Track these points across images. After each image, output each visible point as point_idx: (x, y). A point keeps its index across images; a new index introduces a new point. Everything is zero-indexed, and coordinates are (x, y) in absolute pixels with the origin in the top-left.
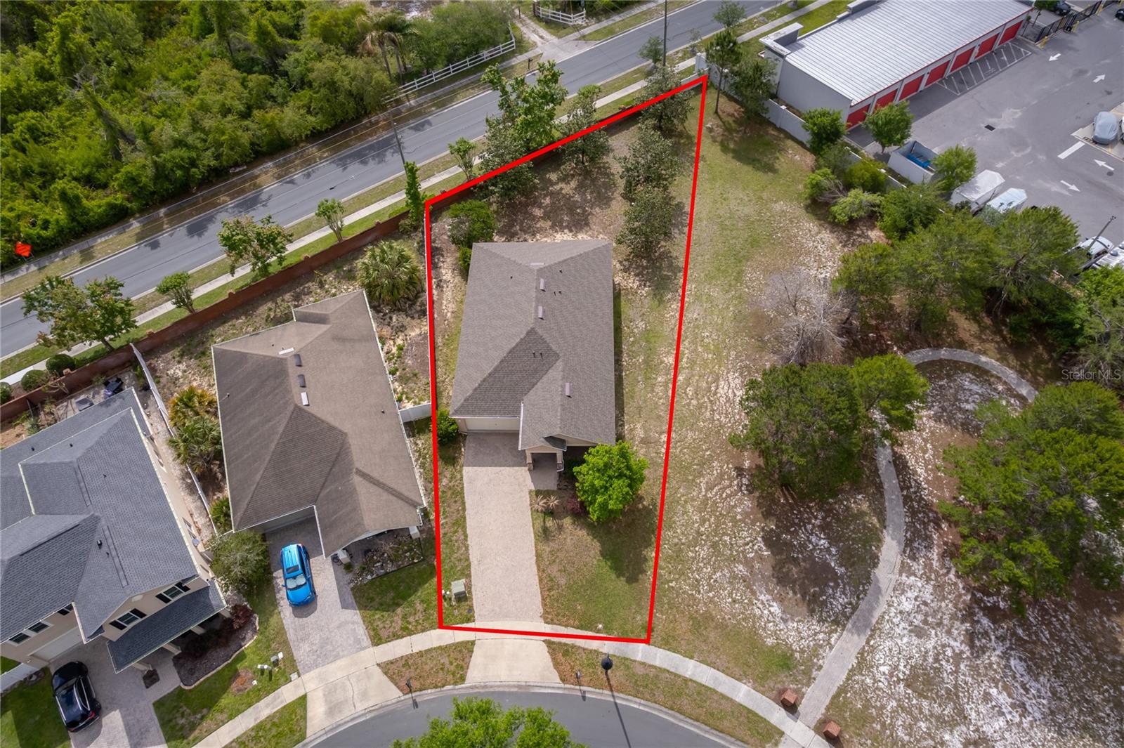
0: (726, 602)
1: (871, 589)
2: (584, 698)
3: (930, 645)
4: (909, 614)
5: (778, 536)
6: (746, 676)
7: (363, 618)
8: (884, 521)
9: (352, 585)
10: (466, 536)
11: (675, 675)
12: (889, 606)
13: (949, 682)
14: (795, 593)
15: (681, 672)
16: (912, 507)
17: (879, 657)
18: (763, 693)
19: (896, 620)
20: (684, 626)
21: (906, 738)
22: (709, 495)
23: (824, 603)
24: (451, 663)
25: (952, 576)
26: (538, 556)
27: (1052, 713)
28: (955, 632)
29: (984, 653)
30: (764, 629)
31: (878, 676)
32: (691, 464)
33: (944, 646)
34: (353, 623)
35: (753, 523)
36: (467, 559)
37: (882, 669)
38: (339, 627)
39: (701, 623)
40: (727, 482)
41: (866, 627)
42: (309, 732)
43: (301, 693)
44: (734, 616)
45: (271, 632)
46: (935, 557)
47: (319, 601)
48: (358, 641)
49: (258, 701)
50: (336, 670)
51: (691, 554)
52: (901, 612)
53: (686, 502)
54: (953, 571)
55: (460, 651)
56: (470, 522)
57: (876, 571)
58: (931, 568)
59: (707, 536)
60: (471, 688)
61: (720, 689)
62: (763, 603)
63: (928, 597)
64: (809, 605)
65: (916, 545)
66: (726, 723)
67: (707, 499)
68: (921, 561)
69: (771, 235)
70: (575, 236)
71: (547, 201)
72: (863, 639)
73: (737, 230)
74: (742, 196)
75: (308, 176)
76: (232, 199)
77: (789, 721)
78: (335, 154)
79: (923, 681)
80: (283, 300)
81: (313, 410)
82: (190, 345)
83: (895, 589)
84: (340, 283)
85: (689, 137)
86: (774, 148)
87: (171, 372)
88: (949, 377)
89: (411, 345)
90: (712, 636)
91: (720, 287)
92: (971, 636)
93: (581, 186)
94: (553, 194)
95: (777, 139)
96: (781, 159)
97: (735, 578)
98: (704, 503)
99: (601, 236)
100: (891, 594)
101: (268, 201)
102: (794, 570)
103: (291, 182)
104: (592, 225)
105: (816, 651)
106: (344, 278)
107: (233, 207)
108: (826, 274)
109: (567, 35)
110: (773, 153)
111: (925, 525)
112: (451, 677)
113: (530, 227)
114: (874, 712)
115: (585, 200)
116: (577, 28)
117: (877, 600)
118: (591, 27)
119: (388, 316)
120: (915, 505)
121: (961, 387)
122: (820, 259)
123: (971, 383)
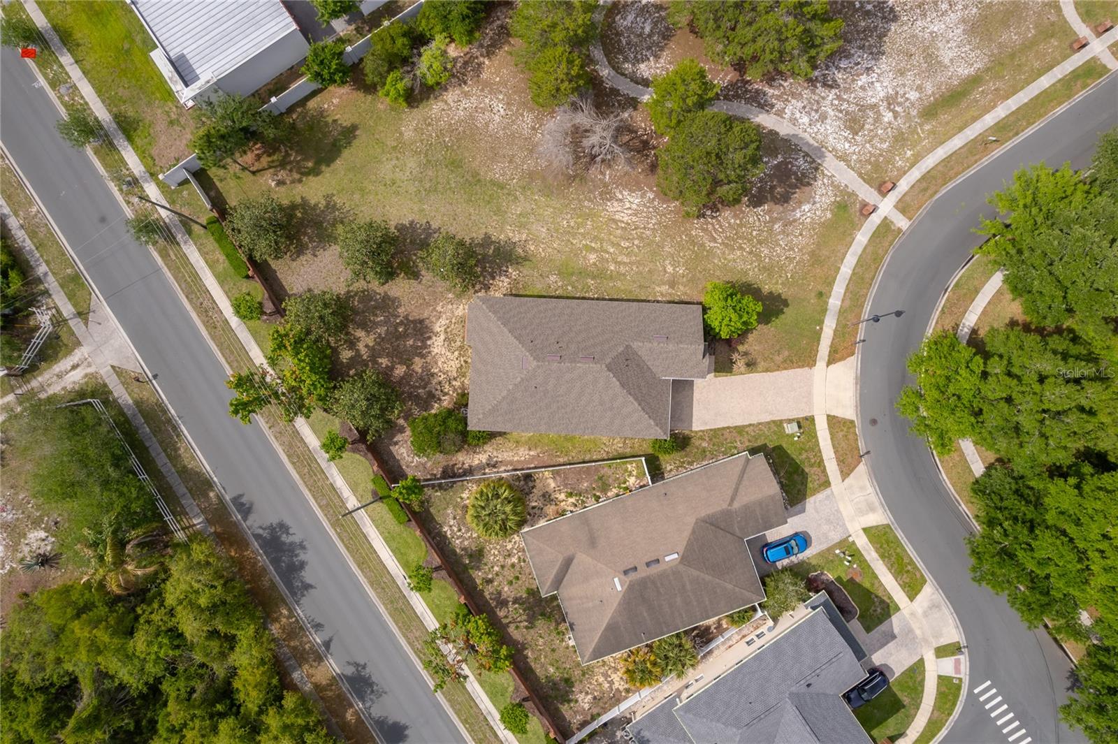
0: (801, 240)
1: (794, 141)
2: (864, 341)
3: (832, 113)
4: (811, 120)
5: (753, 196)
6: (851, 234)
7: (812, 496)
9: (789, 507)
10: (750, 425)
11: (850, 280)
12: (806, 131)
13: (852, 108)
14: (795, 193)
15: (848, 276)
16: (733, 96)
17: (839, 147)
18: (862, 225)
19: (816, 130)
20: (818, 272)
21: (887, 144)
22: (720, 241)
23: (803, 174)
24: (842, 430)
25: (785, 84)
26: (767, 370)
27: (871, 53)
28: (823, 94)
29: (836, 81)
30: (821, 218)
31: (851, 150)
32: (693, 251)
33: (832, 104)
34: (815, 503)
35: (744, 212)
36: (768, 423)
37: (847, 147)
38: (818, 512)
39: (816, 259)
40: (710, 226)
41: (820, 150)
42: (885, 522)
43: (862, 532)
44: (812, 236)
45: (821, 562)
46: (772, 91)
47: (800, 530)
48: (828, 497)
49: (866, 561)
50: (847, 510)
51: (767, 260)
52: (810, 125)
53: (725, 259)
54: (782, 82)
55: (834, 424)
56: (739, 423)
57: (781, 134)
58: (779, 96)
59: (753, 247)
60: (857, 416)
61: (860, 252)
62: (802, 215)
63: (800, 105)
64: (804, 185)
65: (762, 101)
66: (880, 251)
67: (723, 243)
68: (774, 101)
69: (447, 147)
70: (437, 334)
71: (384, 361)
72: (827, 154)
73: (437, 177)
74: (389, 166)
75: (318, 626)
76: (351, 706)
77: (879, 211)
78: (284, 601)
79: (853, 124)
80: (506, 617)
81: (681, 548)
82: (556, 697)
83: (794, 124)
84: (486, 564)
85: (293, 207)
86: (318, 122)
87: (586, 706)
88: (618, 34)
89: (566, 485)
90: (825, 252)
91: (511, 203)
92: (825, 85)
93: (364, 326)
94: (374, 355)
95: (303, 116)
96: (336, 117)
97: (784, 232)
98: (726, 245)
99: (439, 308)
100: (796, 128)
101: (357, 665)
102: (778, 189)
103: (327, 644)
104: (422, 317)
105: (835, 186)
106: (480, 560)
107: (364, 702)
108: (500, 107)
109: (73, 334)
110: (326, 124)
111: (747, 91)
112: (851, 430)
113: (421, 378)
114: (873, 159)
115: (386, 322)
116: (59, 321)
117: (802, 139)
118: (59, 304)
119: (531, 511)
120: (732, 93)
121: (629, 29)
122: (481, 109)
123: (625, 19)
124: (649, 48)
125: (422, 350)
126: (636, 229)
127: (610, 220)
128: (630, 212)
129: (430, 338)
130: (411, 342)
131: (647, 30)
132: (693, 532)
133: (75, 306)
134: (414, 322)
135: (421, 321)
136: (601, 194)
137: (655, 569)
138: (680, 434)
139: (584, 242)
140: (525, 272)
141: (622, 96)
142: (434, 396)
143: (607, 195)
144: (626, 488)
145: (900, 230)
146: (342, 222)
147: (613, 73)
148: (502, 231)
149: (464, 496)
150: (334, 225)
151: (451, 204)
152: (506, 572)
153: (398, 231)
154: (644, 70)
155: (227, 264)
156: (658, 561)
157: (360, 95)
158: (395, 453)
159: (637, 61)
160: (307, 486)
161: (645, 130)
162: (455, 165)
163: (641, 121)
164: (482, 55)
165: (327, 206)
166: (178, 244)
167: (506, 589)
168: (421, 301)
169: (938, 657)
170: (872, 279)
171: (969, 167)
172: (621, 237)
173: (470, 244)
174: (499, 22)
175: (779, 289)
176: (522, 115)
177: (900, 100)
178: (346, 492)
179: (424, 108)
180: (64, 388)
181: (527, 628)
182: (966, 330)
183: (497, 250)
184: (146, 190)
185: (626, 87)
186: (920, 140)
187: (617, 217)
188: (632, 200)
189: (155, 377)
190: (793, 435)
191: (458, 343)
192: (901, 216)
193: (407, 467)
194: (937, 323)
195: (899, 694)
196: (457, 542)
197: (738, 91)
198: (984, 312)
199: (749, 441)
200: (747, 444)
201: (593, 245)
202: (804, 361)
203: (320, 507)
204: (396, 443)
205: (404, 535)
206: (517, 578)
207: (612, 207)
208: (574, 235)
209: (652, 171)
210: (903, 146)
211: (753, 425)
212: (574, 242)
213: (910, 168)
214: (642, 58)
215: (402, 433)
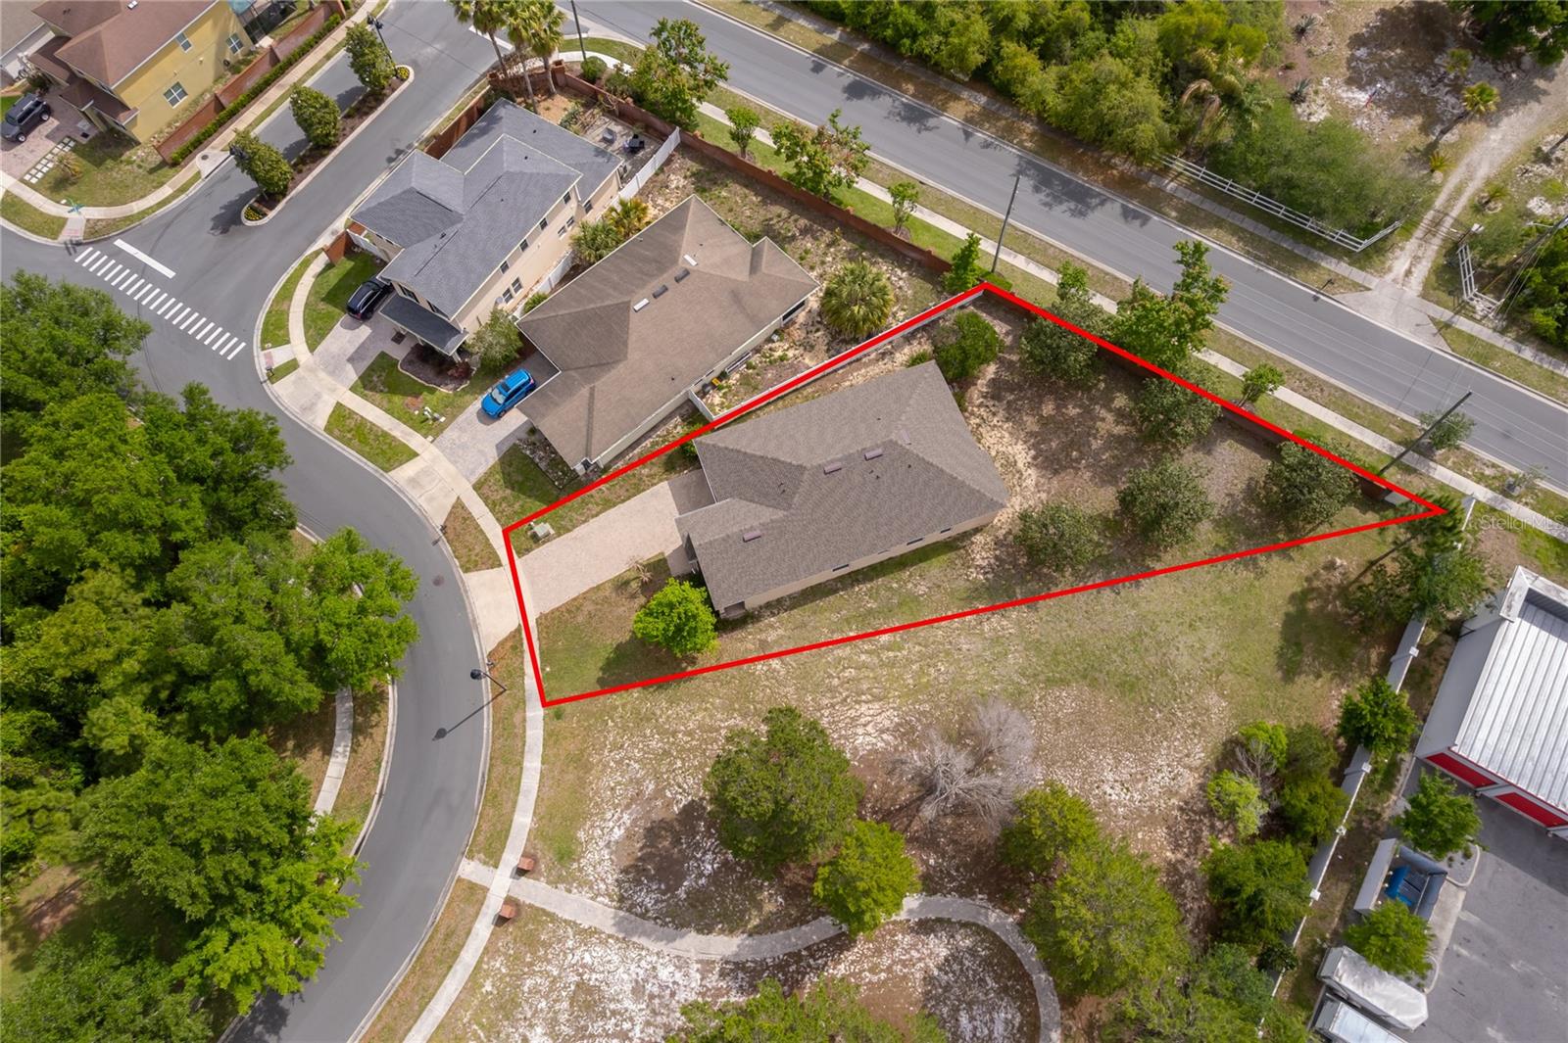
0: (609, 781)
1: (670, 930)
3: (628, 1004)
4: (655, 977)
5: (700, 818)
6: (541, 819)
7: (493, 466)
8: (758, 933)
9: (517, 442)
10: (597, 515)
11: (523, 752)
12: (658, 954)
14: (641, 849)
15: (527, 757)
16: (788, 965)
17: (599, 951)
18: (528, 839)
19: (643, 963)
20: (571, 746)
21: (526, 989)
23: (639, 882)
24: (477, 555)
26: (598, 588)
28: (651, 1030)
30: (592, 826)
31: (578, 953)
32: (753, 702)
33: (631, 1019)
34: (487, 461)
36: (574, 527)
37: (587, 955)
38: (480, 452)
39: (580, 762)
41: (626, 932)
42: (392, 473)
43: (419, 451)
44: (596, 793)
45: (459, 401)
46: (732, 1000)
47: (496, 424)
48: (473, 472)
49: (404, 424)
50: (445, 468)
51: (648, 732)
52: (654, 968)
55: (489, 558)
56: (612, 513)
57: (693, 934)
58: (718, 997)
59: (674, 744)
60: (462, 582)
61: (521, 798)
62: (620, 819)
64: (632, 866)
65: (741, 975)
66: (491, 812)
67: (717, 730)
68: (723, 984)
69: (1153, 705)
70: (1029, 466)
71: (1073, 411)
72: (612, 931)
73: (1141, 658)
74: (1211, 646)
75: (987, 145)
76: (913, 96)
77: (509, 871)
78: (1036, 153)
79: (588, 1000)
80: (796, 221)
81: (634, 318)
82: (708, 174)
83: (678, 957)
85: (1296, 542)
86: (1338, 666)
87: (672, 177)
88: (1004, 990)
89: (792, 366)
90: (570, 777)
91: (1026, 664)
93: (1121, 441)
94: (1089, 415)
95: (1364, 665)
96: (1319, 684)
97: (639, 782)
98: (711, 729)
99: (1043, 495)
100: (673, 954)
101: (927, 129)
102: (667, 843)
103: (968, 135)
104: (1059, 477)
105: (585, 883)
107: (903, 103)
108: (1114, 794)
109: (1438, 303)
110: (1327, 668)
112: (465, 559)
113: (1019, 411)
114: (542, 953)
115: (1097, 454)
116: (1464, 309)
117: (659, 939)
118: (1478, 327)
119: (819, 326)
120: (793, 968)
121: (992, 1008)
122: (1139, 781)
123: (1007, 1022)
124: (947, 988)
125: (1036, 441)
126: (845, 700)
127: (885, 698)
128: (863, 720)
129: (1035, 458)
130: (1054, 445)
131: (964, 1020)
133: (1460, 332)
134: (1063, 468)
135: (1056, 472)
136: (913, 729)
137: (655, 285)
138: (681, 471)
139: (905, 653)
140: (961, 583)
141: (952, 890)
142: (993, 398)
143: (904, 731)
144: (720, 388)
145: (471, 857)
146: (1223, 549)
147: (981, 921)
148: (1018, 623)
150: (1231, 542)
151: (1102, 631)
152: (817, 260)
153: (1148, 568)
154: (938, 948)
155: (1325, 442)
156: (655, 297)
159: (954, 958)
162: (1127, 686)
164: (1182, 862)
165: (1255, 561)
167: (809, 245)
169: (295, 360)
170: (491, 765)
171: (389, 1002)
172: (859, 680)
174: (1188, 928)
175: (617, 700)
178: (1032, 269)
179: (1215, 747)
180: (1402, 249)
181: (770, 220)
182: (340, 749)
183: (1011, 596)
184: (1485, 489)
185: (951, 905)
186: (475, 1018)
187: (877, 706)
188: (868, 739)
189: (1316, 299)
191: (997, 465)
192: (474, 879)
194: (383, 743)
195: (331, 308)
196: (885, 268)
197: (789, 971)
199: (592, 497)
200: (593, 493)
201: (891, 654)
202: (553, 619)
203: (1052, 245)
204: (1011, 331)
206: (802, 259)
207: (889, 718)
208: (922, 656)
209: (859, 793)
210: (501, 994)
211: (593, 516)
212: (917, 648)
213: (480, 961)
214: (950, 966)
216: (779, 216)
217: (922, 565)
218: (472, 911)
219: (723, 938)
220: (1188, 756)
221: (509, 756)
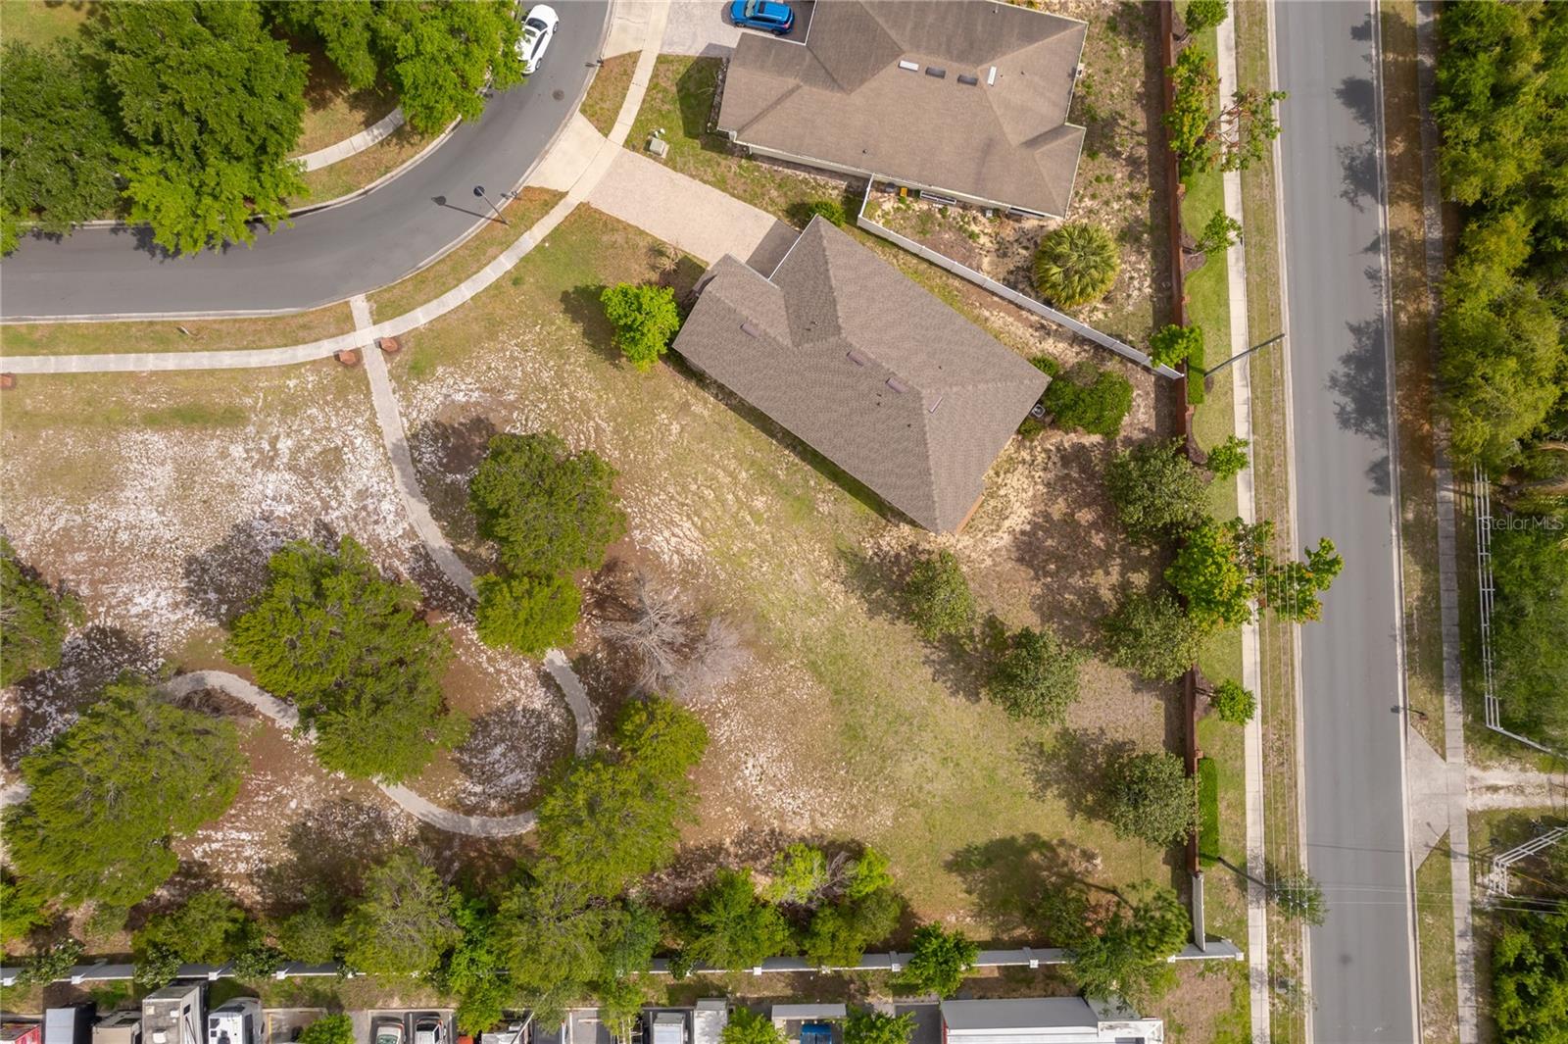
0: (493, 361)
1: (418, 488)
2: (504, 195)
3: (348, 494)
4: (379, 501)
6: (431, 330)
7: (689, 57)
8: (460, 556)
10: (705, 182)
11: (469, 277)
12: (396, 492)
13: (319, 483)
14: (461, 424)
15: (469, 283)
16: (452, 594)
17: (369, 446)
18: (409, 332)
19: (382, 485)
20: (499, 311)
21: (309, 412)
22: (592, 423)
23: (436, 440)
24: (602, 109)
25: (379, 566)
26: (642, 233)
27: (249, 536)
28: (342, 524)
29: (315, 530)
30: (452, 374)
31: (357, 432)
32: (632, 431)
33: (340, 504)
34: (691, 47)
36: (682, 171)
37: (360, 439)
38: (695, 34)
39: (493, 327)
41: (395, 456)
44: (478, 358)
46: (401, 569)
47: (727, 27)
48: (671, 44)
50: (659, 18)
51: (552, 363)
52: (384, 496)
53: (600, 397)
54: (381, 571)
55: (605, 123)
56: (717, 193)
57: (427, 508)
58: (397, 557)
59: (556, 391)
60: (572, 115)
61: (435, 302)
62: (472, 390)
63: (379, 529)
64: (444, 426)
65: (422, 563)
66: (410, 287)
67: (590, 418)
68: (407, 554)
69: (849, 764)
70: (1011, 532)
71: (1097, 540)
72: (389, 446)
73: (886, 732)
74: (936, 786)
75: (1373, 275)
76: (1390, 158)
77: (377, 335)
78: (1397, 332)
79: (332, 463)
80: (1139, 144)
81: (891, 69)
82: (1138, 18)
83: (404, 508)
84: (1125, 219)
85: (1092, 813)
86: (990, 905)
88: (540, 768)
89: (971, 250)
90: (476, 328)
91: (815, 637)
92: (332, 534)
93: (1095, 600)
94: (1103, 558)
95: (1004, 926)
96: (963, 895)
97: (508, 385)
98: (587, 413)
99: (989, 562)
100: (403, 502)
101: (1353, 202)
102: (478, 441)
103: (1374, 247)
104: (1017, 566)
105: (409, 400)
106: (1130, 227)
107: (1371, 155)
108: (750, 770)
109: (1471, 834)
110: (982, 896)
111: (431, 589)
112: (591, 102)
113: (1065, 490)
114: (339, 405)
115: (1066, 587)
116: (1481, 863)
117: (406, 485)
118: (1466, 884)
119: (1032, 246)
120: (451, 598)
121: (521, 766)
122: (774, 785)
123: (518, 782)
124: (513, 723)
125: (1043, 524)
126: (683, 505)
127: (708, 537)
128: (676, 530)
129: (1023, 533)
130: (1049, 542)
131: (499, 750)
132: (862, 81)
133: (1447, 869)
134: (1030, 565)
135: (1021, 560)
136: (697, 576)
137: (938, 62)
138: (795, 224)
139: (757, 529)
140: (853, 538)
141: (588, 684)
142: (1062, 458)
143: (690, 571)
144: (901, 200)
145: (369, 299)
146: (1042, 752)
147: (580, 721)
148: (848, 610)
149: (1101, 316)
150: (1054, 755)
151: (890, 685)
152: (1107, 194)
153: (978, 694)
154: (538, 699)
155: (1220, 795)
156: (928, 72)
157: (916, 906)
158: (1153, 420)
159: (539, 716)
160: (1285, 450)
161: (589, 621)
162: (853, 733)
163: (586, 635)
164: (728, 854)
165: (1048, 785)
166: (1267, 863)
167: (1119, 175)
168: (1004, 585)
170: (443, 260)
171: (235, 321)
172: (708, 505)
173: (898, 618)
174: (679, 884)
175: (561, 319)
176: (728, 741)
177: (257, 456)
178: (1241, 411)
179: (845, 833)
180: (1523, 770)
181: (1123, 118)
182: (376, 132)
183: (870, 589)
184: (1265, 962)
185: (576, 691)
186: (267, 391)
187: (696, 534)
188: (664, 544)
189: (1396, 710)
190: (663, 137)
191: (992, 503)
192: (355, 314)
193: (1148, 394)
194: (404, 162)
196: (1143, 267)
197: (443, 596)
198: (340, 138)
199: (719, 164)
200: (723, 162)
201: (748, 518)
202: (589, 217)
203: (1284, 414)
204: (1145, 430)
205: (1202, 315)
206: (1098, 179)
207: (694, 551)
208: (764, 545)
209: (615, 564)
210: (293, 397)
211: (702, 180)
212: (769, 537)
213: (303, 364)
214: (531, 716)
215: (1130, 439)
216: (1133, 124)
217: (847, 495)
218: (332, 330)
219: (439, 533)
220: (822, 815)
221: (460, 268)
